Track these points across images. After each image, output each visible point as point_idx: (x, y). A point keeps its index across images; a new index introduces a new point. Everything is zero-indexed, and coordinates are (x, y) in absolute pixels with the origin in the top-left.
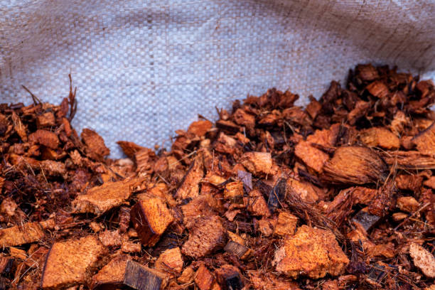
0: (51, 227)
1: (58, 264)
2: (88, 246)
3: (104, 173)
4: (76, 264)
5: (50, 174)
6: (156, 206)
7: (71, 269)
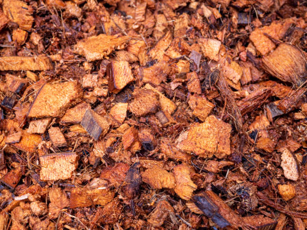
0: (58, 60)
1: (43, 101)
2: (67, 90)
3: (106, 22)
4: (55, 103)
5: (70, 15)
6: (123, 67)
7: (50, 106)
